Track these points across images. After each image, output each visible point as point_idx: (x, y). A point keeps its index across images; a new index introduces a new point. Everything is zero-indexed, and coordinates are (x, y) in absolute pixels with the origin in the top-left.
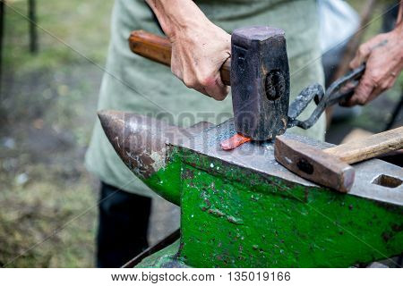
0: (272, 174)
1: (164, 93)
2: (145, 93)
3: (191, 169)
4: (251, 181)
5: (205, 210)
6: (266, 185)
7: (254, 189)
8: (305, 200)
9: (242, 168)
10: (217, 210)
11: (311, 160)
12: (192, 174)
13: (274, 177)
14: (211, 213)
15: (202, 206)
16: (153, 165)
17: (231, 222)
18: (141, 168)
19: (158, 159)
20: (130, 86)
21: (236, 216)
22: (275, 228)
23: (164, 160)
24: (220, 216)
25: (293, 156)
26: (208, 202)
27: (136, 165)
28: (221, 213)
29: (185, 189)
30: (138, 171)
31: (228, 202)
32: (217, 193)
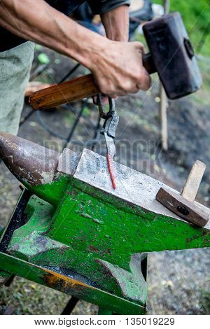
3: (77, 190)
4: (121, 205)
5: (78, 213)
6: (130, 208)
7: (120, 209)
8: (152, 220)
10: (87, 215)
12: (76, 193)
14: (83, 216)
15: (77, 211)
16: (42, 180)
17: (96, 222)
18: (30, 180)
19: (47, 178)
21: (100, 219)
22: (125, 229)
23: (52, 179)
24: (89, 218)
25: (176, 203)
26: (82, 210)
27: (26, 177)
28: (90, 217)
29: (67, 200)
30: (26, 181)
31: (97, 212)
32: (91, 206)
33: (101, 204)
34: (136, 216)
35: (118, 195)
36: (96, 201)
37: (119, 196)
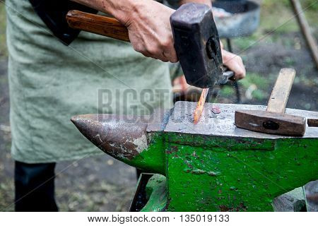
0: (246, 136)
1: (55, 85)
2: (41, 88)
3: (175, 145)
4: (229, 145)
5: (189, 171)
6: (241, 145)
7: (231, 149)
8: (273, 149)
9: (220, 137)
10: (199, 170)
11: (276, 120)
12: (176, 149)
13: (247, 138)
14: (194, 173)
15: (186, 169)
16: (137, 149)
17: (212, 175)
18: (125, 153)
19: (140, 144)
20: (29, 85)
21: (215, 170)
22: (248, 172)
23: (146, 144)
24: (202, 173)
25: (259, 121)
26: (191, 166)
27: (120, 152)
28: (203, 171)
29: (170, 160)
30: (122, 156)
31: (208, 163)
32: (198, 158)
33: (207, 151)
34: (252, 152)
35: (220, 134)
36: (201, 150)
37: (223, 135)
